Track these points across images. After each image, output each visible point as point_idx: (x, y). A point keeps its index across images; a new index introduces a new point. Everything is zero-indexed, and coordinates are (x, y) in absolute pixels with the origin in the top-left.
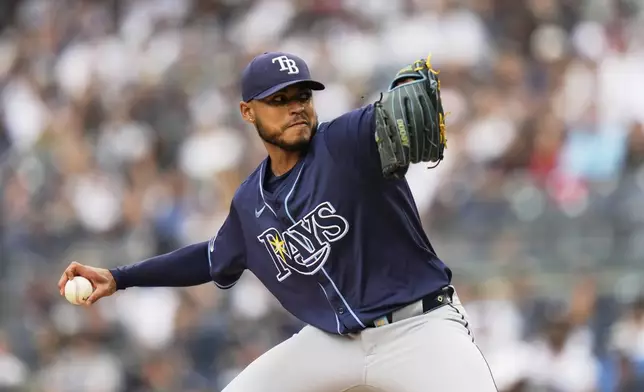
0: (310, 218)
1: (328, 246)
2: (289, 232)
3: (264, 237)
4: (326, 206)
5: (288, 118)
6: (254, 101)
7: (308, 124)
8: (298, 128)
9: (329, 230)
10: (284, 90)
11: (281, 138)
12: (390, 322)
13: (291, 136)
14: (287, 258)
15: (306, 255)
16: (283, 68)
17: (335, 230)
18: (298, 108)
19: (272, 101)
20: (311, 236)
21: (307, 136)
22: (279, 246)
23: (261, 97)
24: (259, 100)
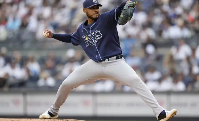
0: (94, 33)
1: (97, 40)
2: (89, 36)
3: (84, 37)
4: (98, 31)
5: (94, 12)
6: (86, 9)
7: (98, 14)
8: (96, 14)
9: (98, 36)
10: (94, 6)
11: (92, 16)
12: (109, 61)
13: (94, 16)
14: (88, 42)
15: (92, 41)
16: (94, 1)
17: (99, 36)
18: (97, 10)
19: (91, 8)
20: (94, 37)
21: (98, 17)
22: (87, 39)
23: (89, 7)
24: (88, 8)
